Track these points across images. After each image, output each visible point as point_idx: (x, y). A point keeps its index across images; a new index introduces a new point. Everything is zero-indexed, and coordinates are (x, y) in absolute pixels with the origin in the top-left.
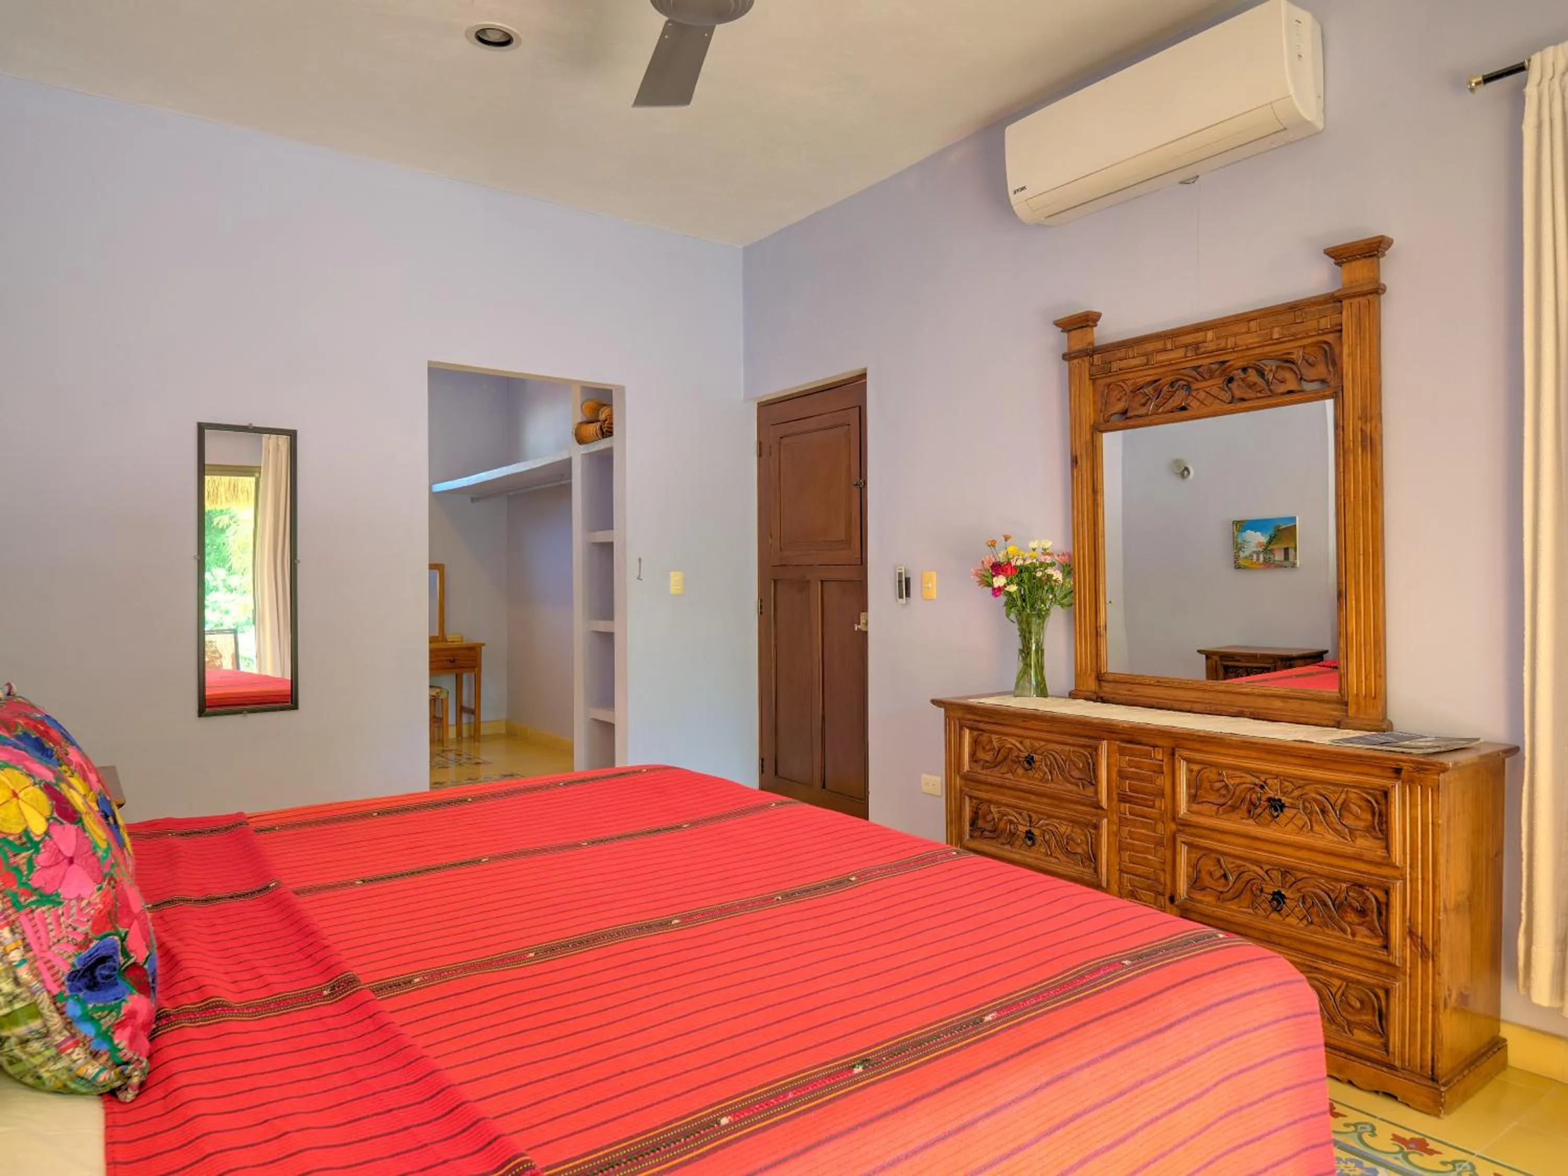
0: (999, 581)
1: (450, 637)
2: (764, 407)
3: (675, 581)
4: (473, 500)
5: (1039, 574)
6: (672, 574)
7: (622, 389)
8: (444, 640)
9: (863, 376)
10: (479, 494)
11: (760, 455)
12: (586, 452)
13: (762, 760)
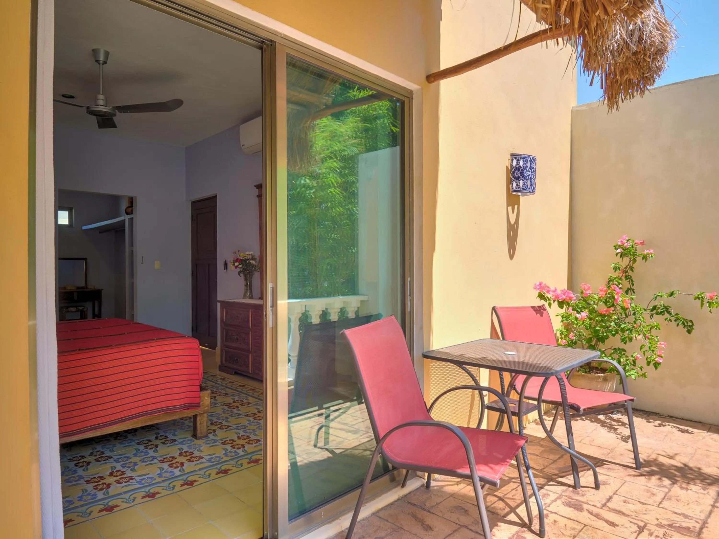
0: (237, 264)
1: (89, 287)
2: (194, 203)
3: (157, 265)
4: (100, 232)
5: (248, 262)
6: (156, 262)
7: (136, 197)
8: (87, 288)
9: (216, 196)
10: (103, 230)
11: (192, 220)
12: (129, 217)
13: (192, 327)
